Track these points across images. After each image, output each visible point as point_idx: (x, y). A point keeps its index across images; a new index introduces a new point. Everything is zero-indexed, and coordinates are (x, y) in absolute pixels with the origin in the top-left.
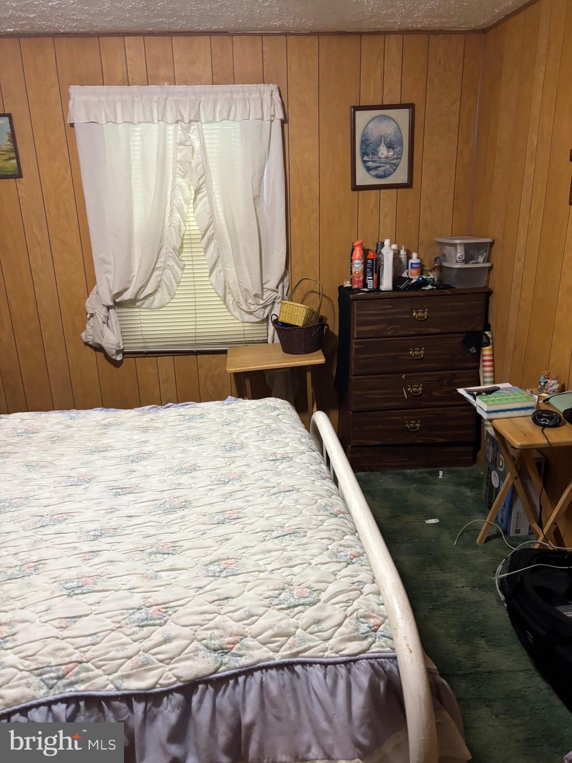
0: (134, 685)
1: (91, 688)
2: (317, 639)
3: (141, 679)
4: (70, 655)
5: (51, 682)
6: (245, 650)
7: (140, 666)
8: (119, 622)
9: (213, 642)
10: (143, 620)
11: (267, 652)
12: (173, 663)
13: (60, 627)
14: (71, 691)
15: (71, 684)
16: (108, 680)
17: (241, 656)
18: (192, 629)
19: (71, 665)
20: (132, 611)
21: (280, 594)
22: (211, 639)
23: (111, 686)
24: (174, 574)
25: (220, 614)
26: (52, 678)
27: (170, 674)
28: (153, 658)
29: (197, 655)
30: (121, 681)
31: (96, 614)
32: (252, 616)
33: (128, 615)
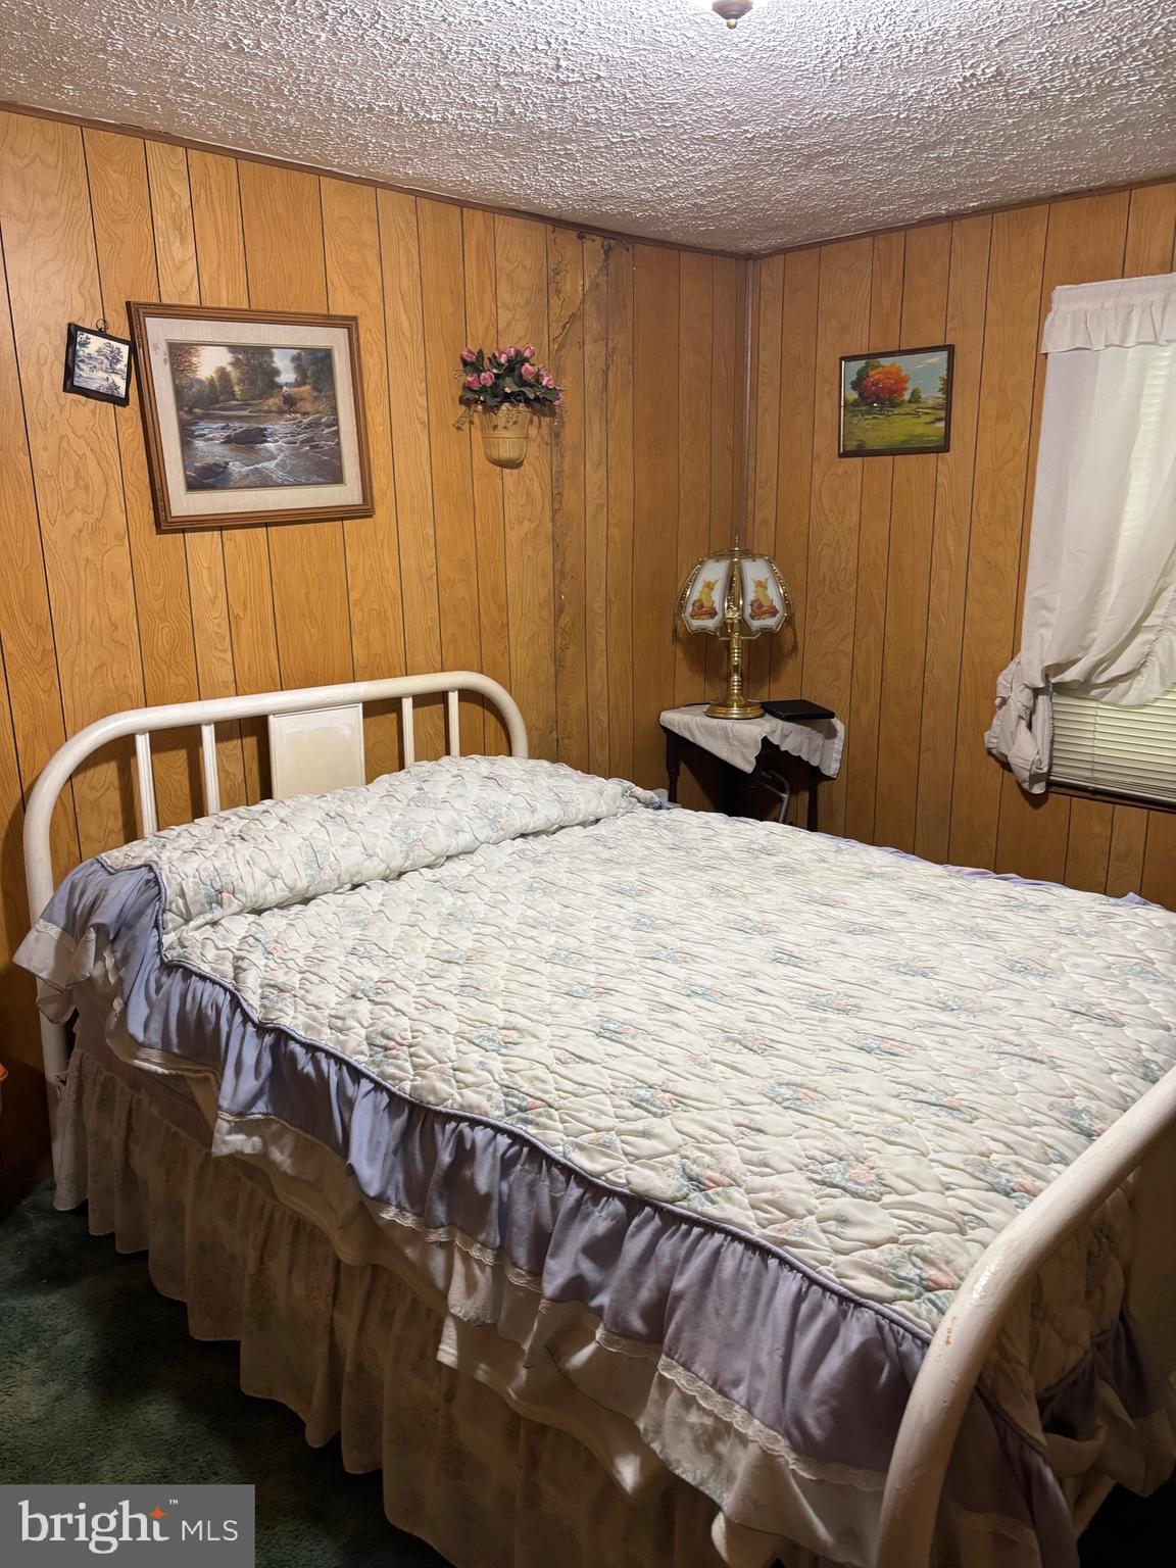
0: (580, 1161)
1: (541, 1138)
2: (827, 1242)
3: (591, 1159)
4: (545, 1092)
5: (511, 1108)
6: (724, 1198)
7: (599, 1145)
8: (617, 1087)
9: (694, 1167)
10: (642, 1100)
11: (750, 1219)
12: (637, 1164)
13: (559, 1060)
14: (521, 1129)
15: (527, 1122)
16: (562, 1140)
17: (713, 1202)
18: (684, 1140)
19: (539, 1103)
20: (641, 1084)
21: (829, 1162)
22: (694, 1162)
23: (560, 1148)
24: (729, 1072)
25: (733, 1144)
26: (514, 1105)
27: (623, 1173)
28: (619, 1145)
29: (664, 1170)
30: (571, 1148)
31: (603, 1067)
32: (766, 1165)
33: (633, 1086)
